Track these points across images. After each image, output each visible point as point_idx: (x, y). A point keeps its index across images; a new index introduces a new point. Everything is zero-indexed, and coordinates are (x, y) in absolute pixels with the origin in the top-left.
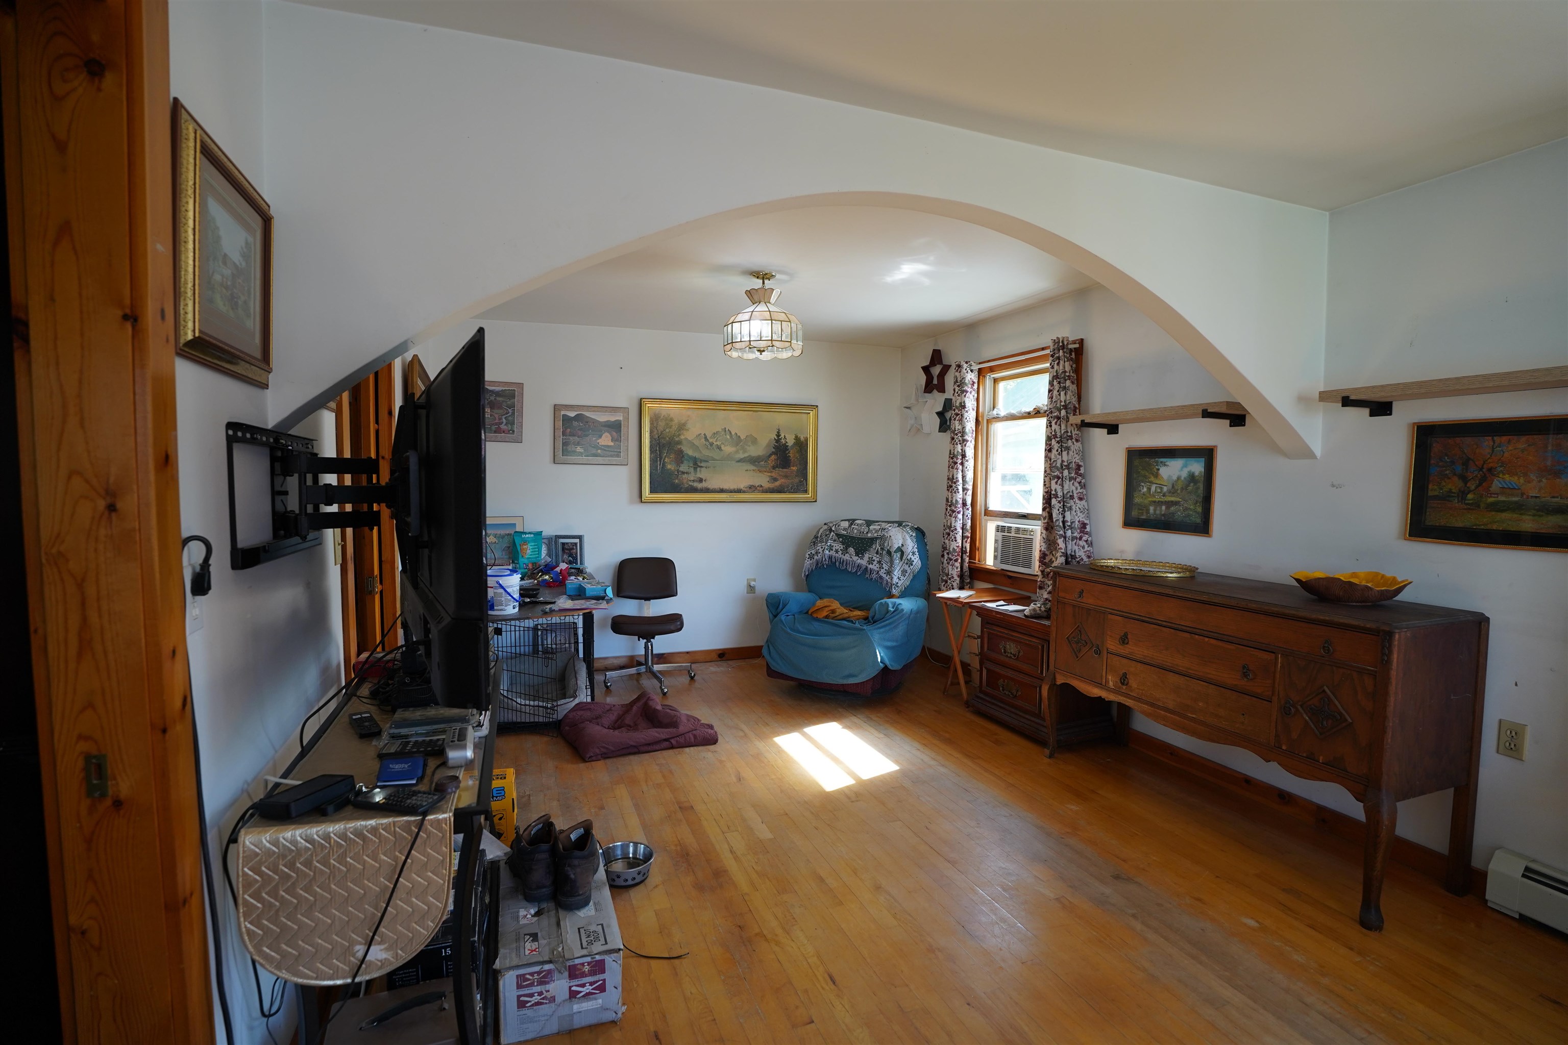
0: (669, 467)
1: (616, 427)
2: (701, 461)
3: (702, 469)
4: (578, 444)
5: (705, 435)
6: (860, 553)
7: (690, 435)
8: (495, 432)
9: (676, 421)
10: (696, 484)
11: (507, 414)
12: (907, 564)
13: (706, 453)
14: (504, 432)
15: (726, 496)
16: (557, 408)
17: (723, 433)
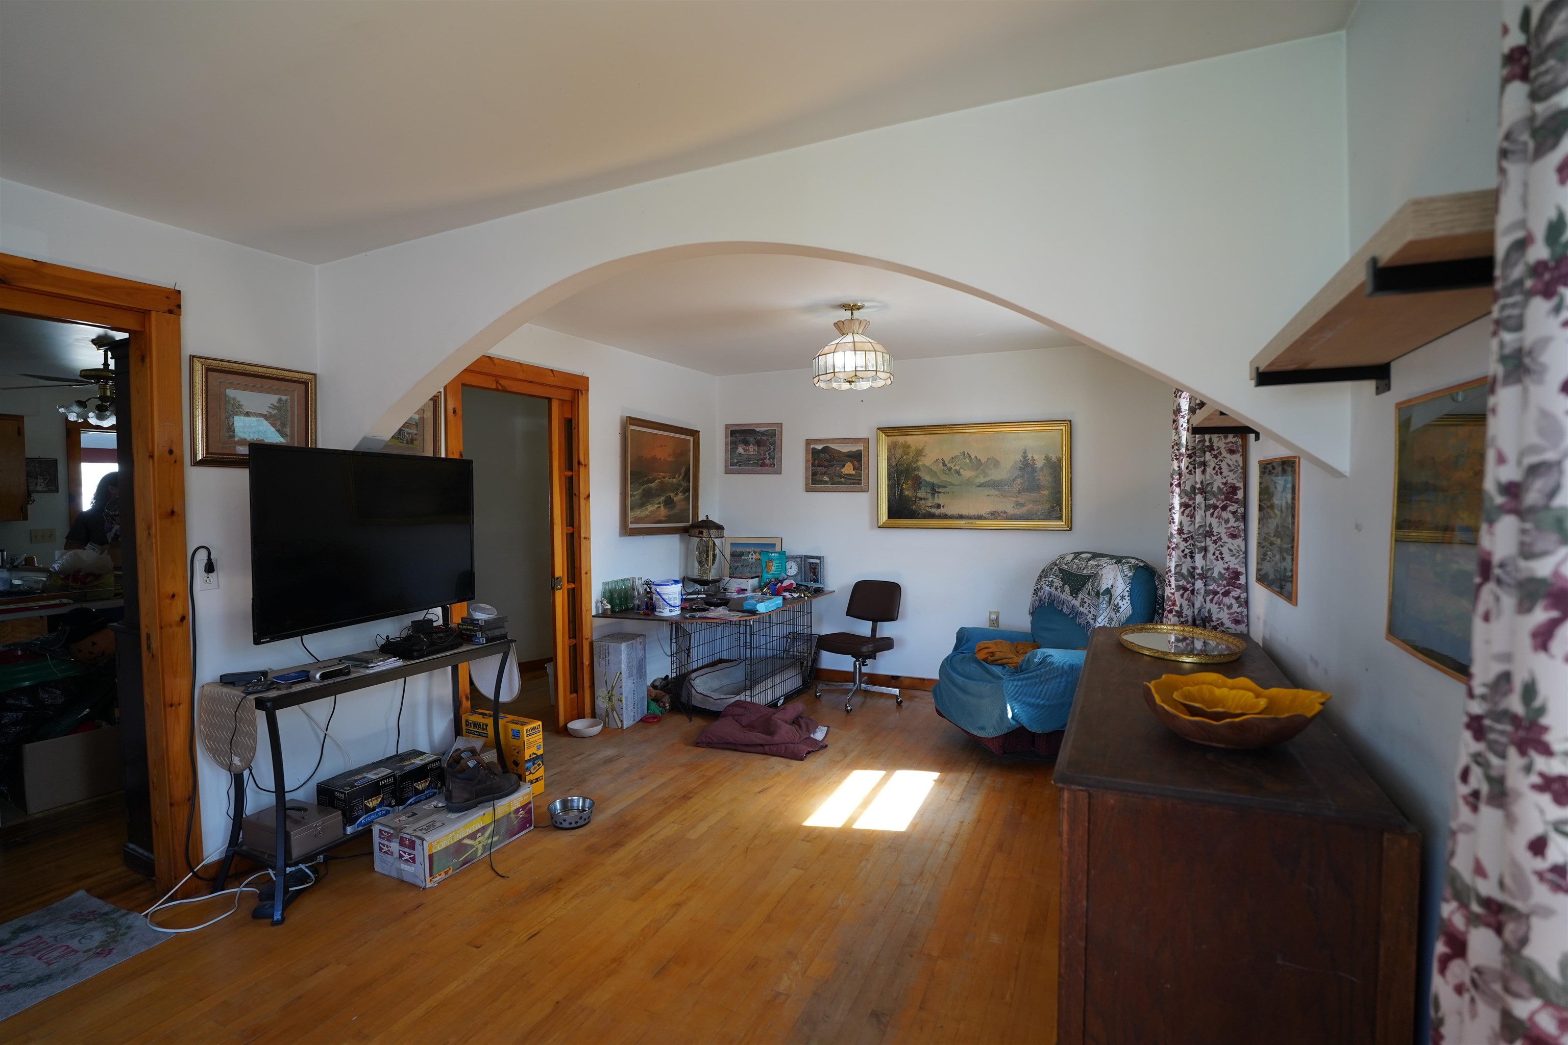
0: (906, 493)
1: (857, 458)
2: (939, 487)
3: (940, 495)
4: (825, 474)
5: (943, 460)
6: (1075, 592)
7: (927, 461)
8: (761, 466)
9: (914, 448)
10: (933, 510)
11: (770, 450)
12: (1114, 609)
13: (944, 478)
14: (767, 465)
15: (964, 522)
16: (808, 442)
17: (962, 457)
